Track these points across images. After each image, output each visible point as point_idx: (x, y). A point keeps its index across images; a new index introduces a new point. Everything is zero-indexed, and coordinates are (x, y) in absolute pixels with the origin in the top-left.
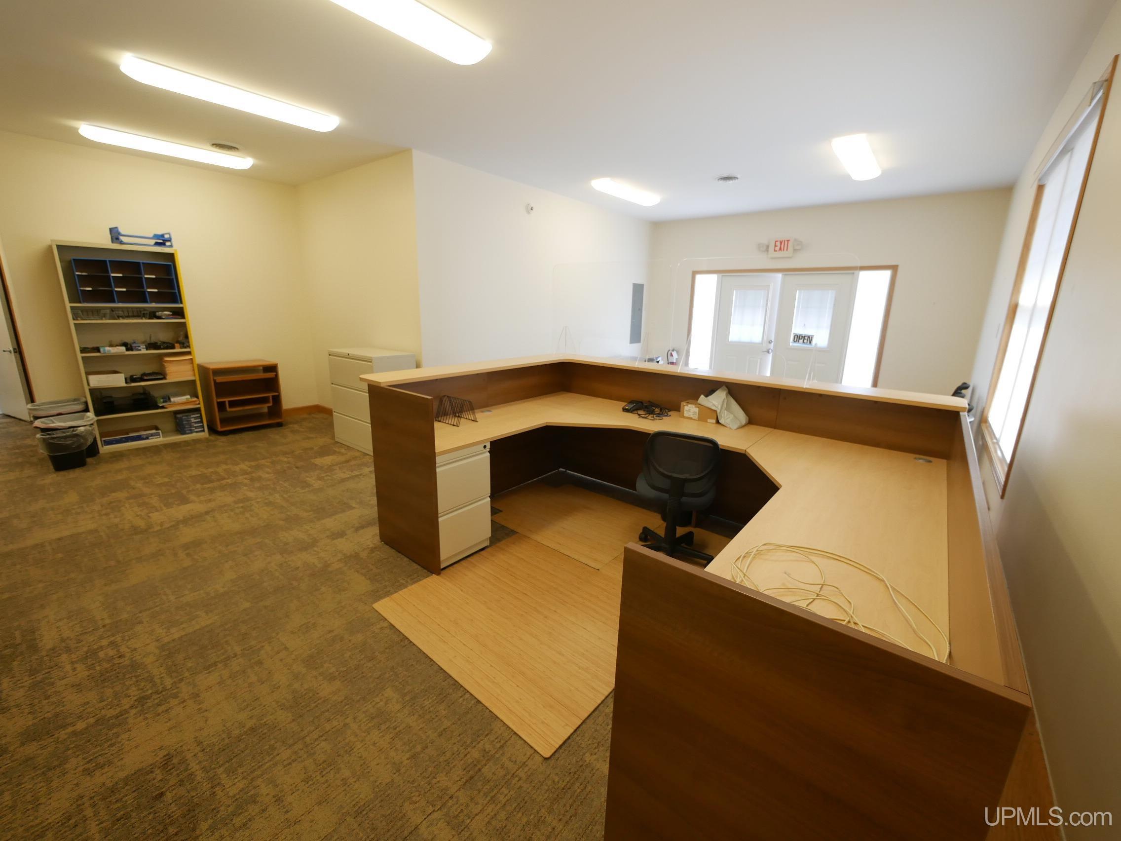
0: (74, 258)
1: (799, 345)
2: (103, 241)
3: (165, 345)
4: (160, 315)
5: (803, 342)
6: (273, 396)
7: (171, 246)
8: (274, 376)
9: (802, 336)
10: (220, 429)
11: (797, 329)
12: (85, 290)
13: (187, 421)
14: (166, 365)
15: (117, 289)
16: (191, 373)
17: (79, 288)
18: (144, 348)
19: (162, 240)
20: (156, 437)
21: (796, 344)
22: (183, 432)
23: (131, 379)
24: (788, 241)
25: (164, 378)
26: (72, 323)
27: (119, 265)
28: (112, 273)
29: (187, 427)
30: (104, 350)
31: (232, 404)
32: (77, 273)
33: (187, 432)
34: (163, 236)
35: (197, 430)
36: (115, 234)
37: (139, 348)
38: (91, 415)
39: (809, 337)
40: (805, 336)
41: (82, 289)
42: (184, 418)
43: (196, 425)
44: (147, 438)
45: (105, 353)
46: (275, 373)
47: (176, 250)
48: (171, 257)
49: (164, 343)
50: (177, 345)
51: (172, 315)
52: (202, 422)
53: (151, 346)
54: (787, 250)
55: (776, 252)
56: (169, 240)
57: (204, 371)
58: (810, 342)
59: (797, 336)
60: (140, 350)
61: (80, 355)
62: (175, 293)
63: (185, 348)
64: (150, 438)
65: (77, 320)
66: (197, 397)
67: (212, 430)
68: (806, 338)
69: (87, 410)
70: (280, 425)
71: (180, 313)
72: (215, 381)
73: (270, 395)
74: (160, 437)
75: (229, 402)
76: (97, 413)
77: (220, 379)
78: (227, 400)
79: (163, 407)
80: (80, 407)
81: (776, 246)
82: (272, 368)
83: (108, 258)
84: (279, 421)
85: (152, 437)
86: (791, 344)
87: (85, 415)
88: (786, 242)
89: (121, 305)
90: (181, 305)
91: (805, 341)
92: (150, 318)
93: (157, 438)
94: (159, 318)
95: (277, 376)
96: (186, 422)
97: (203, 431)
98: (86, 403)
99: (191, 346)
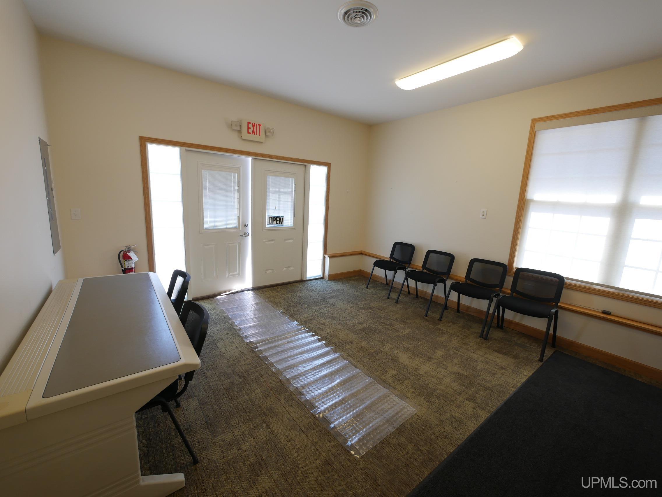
1: (274, 226)
5: (276, 223)
9: (275, 218)
11: (271, 212)
21: (270, 226)
24: (260, 125)
39: (280, 218)
40: (277, 218)
54: (260, 135)
55: (249, 134)
58: (282, 223)
59: (271, 217)
68: (278, 219)
81: (249, 128)
86: (267, 226)
88: (258, 126)
91: (278, 222)
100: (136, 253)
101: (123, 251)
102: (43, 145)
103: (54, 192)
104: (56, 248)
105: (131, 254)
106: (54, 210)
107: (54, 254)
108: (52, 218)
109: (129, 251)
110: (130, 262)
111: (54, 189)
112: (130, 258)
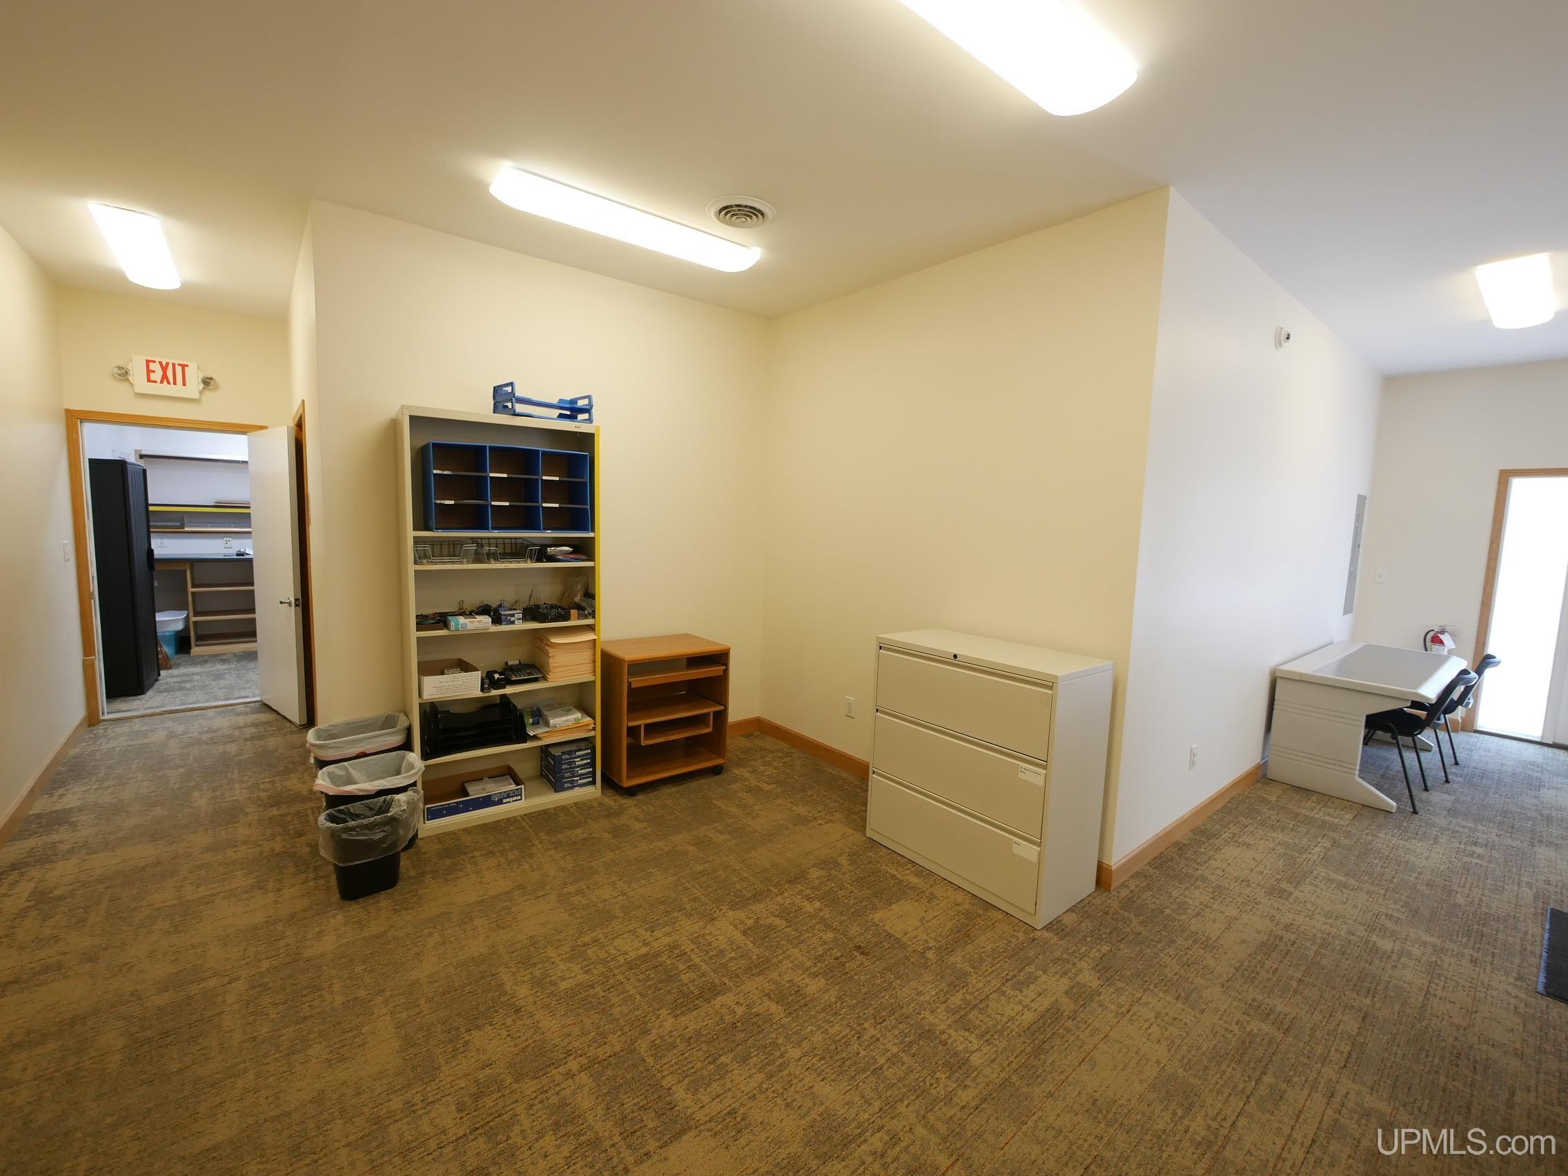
0: (434, 442)
2: (480, 409)
3: (554, 611)
4: (552, 553)
6: (715, 713)
7: (590, 420)
8: (721, 673)
10: (627, 783)
12: (443, 504)
13: (568, 764)
14: (551, 651)
15: (493, 503)
16: (589, 667)
17: (433, 501)
18: (519, 619)
19: (572, 410)
20: (515, 798)
22: (558, 787)
23: (489, 681)
25: (545, 678)
26: (411, 568)
27: (504, 456)
28: (491, 472)
29: (566, 775)
30: (457, 624)
31: (652, 729)
32: (435, 472)
33: (566, 786)
34: (574, 401)
35: (582, 781)
36: (503, 398)
37: (513, 619)
38: (414, 757)
41: (438, 502)
42: (564, 757)
43: (583, 771)
44: (500, 802)
45: (457, 630)
46: (724, 667)
47: (598, 428)
48: (587, 440)
49: (552, 607)
50: (574, 612)
51: (571, 553)
52: (593, 765)
53: (531, 613)
56: (587, 410)
57: (609, 664)
60: (513, 623)
61: (414, 634)
62: (587, 509)
63: (586, 617)
64: (505, 801)
65: (421, 563)
66: (593, 717)
67: (610, 783)
69: (407, 746)
70: (717, 770)
71: (585, 549)
72: (630, 684)
73: (711, 710)
74: (521, 799)
75: (646, 726)
76: (425, 756)
77: (639, 682)
78: (642, 722)
79: (535, 738)
80: (397, 739)
82: (720, 658)
83: (488, 442)
84: (719, 761)
85: (508, 800)
87: (403, 758)
89: (496, 534)
90: (591, 535)
92: (539, 560)
93: (517, 800)
94: (552, 559)
95: (726, 671)
96: (566, 766)
97: (593, 783)
98: (409, 730)
99: (596, 617)
100: (1453, 636)
101: (1433, 630)
102: (1361, 500)
103: (1361, 549)
104: (1348, 609)
105: (1445, 638)
106: (1356, 569)
107: (1344, 614)
108: (1352, 575)
109: (1443, 632)
110: (1442, 647)
111: (1361, 546)
112: (1441, 642)
